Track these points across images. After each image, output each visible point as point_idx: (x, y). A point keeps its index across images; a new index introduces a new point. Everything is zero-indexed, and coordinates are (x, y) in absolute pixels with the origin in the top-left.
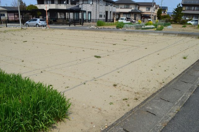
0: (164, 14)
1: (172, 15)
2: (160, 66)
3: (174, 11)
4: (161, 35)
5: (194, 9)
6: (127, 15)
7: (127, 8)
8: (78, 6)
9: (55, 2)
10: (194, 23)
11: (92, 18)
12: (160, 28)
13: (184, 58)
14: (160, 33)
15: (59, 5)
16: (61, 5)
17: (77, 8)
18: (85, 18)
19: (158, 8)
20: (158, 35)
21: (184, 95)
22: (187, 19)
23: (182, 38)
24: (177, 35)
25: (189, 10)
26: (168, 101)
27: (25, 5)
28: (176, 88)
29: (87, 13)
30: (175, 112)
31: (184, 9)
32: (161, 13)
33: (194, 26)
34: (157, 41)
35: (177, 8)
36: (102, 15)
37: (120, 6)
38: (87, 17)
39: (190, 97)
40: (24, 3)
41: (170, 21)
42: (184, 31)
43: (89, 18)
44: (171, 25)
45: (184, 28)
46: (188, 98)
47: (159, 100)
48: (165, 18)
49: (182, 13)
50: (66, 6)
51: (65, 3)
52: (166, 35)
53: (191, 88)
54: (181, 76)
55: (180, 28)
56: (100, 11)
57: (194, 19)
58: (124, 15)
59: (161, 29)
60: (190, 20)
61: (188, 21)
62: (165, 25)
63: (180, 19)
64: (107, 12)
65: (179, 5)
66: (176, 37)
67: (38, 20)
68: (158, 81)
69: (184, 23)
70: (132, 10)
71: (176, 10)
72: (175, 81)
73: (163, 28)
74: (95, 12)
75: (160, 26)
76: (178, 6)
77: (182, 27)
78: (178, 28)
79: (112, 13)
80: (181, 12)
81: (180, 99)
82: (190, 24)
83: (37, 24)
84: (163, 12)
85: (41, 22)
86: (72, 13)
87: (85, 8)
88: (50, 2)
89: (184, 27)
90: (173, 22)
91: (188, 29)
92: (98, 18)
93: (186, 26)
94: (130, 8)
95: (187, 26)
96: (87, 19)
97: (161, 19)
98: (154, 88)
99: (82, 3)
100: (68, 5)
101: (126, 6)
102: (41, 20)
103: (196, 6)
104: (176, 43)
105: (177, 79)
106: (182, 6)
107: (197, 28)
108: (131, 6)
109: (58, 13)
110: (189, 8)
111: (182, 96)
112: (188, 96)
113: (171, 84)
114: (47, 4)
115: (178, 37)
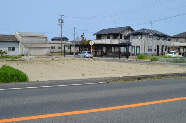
8: (129, 41)
9: (110, 37)
11: (140, 52)
15: (113, 40)
16: (115, 40)
17: (128, 43)
18: (133, 52)
27: (85, 40)
29: (135, 47)
36: (151, 49)
37: (180, 40)
38: (135, 51)
40: (85, 38)
43: (138, 52)
50: (119, 41)
51: (118, 38)
56: (149, 45)
58: (184, 49)
64: (158, 46)
67: (86, 52)
74: (144, 47)
79: (164, 47)
83: (85, 56)
85: (88, 54)
86: (123, 47)
87: (134, 42)
88: (107, 37)
92: (147, 51)
96: (135, 52)
99: (132, 38)
100: (121, 40)
102: (88, 53)
109: (112, 47)
114: (104, 39)
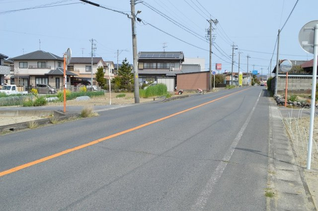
5: (157, 67)
6: (43, 80)
7: (42, 68)
22: (146, 82)
25: (150, 69)
37: (30, 64)
58: (37, 79)
65: (126, 61)
70: (52, 71)
76: (123, 63)
77: (117, 97)
89: (120, 96)
94: (48, 68)
101: (40, 64)
103: (158, 62)
108: (49, 64)
110: (148, 66)
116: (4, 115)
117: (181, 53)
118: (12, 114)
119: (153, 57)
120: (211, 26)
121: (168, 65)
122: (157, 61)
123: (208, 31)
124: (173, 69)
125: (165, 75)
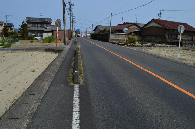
0: (11, 30)
1: (18, 32)
2: (10, 84)
3: (20, 27)
4: (8, 52)
5: (38, 26)
10: (40, 38)
12: (8, 44)
13: (33, 71)
14: (8, 50)
19: (4, 25)
20: (5, 52)
21: (32, 107)
22: (33, 34)
23: (30, 52)
24: (25, 50)
25: (34, 27)
26: (18, 119)
28: (25, 103)
30: (25, 127)
31: (29, 25)
32: (7, 30)
33: (40, 40)
34: (6, 58)
35: (22, 25)
39: (38, 107)
41: (17, 37)
42: (31, 46)
44: (19, 41)
45: (31, 44)
46: (36, 108)
47: (7, 120)
48: (12, 34)
49: (28, 30)
52: (14, 51)
53: (39, 98)
54: (29, 89)
55: (28, 44)
57: (39, 35)
59: (9, 46)
60: (36, 36)
61: (34, 36)
62: (12, 42)
63: (28, 35)
65: (24, 22)
66: (24, 53)
68: (9, 100)
69: (31, 39)
71: (22, 26)
72: (23, 96)
73: (11, 45)
75: (7, 43)
76: (22, 23)
77: (30, 42)
78: (25, 43)
80: (26, 28)
81: (29, 112)
82: (36, 39)
84: (9, 29)
89: (32, 42)
90: (21, 38)
91: (35, 44)
93: (33, 42)
95: (35, 41)
97: (8, 36)
98: (5, 108)
104: (25, 58)
105: (25, 94)
106: (26, 23)
107: (43, 43)
110: (33, 25)
111: (31, 109)
112: (36, 106)
113: (20, 100)
115: (26, 52)
116: (17, 51)
117: (50, 19)
118: (22, 51)
119: (35, 20)
120: (70, 7)
121: (44, 25)
122: (38, 23)
123: (69, 10)
124: (47, 28)
125: (44, 30)
